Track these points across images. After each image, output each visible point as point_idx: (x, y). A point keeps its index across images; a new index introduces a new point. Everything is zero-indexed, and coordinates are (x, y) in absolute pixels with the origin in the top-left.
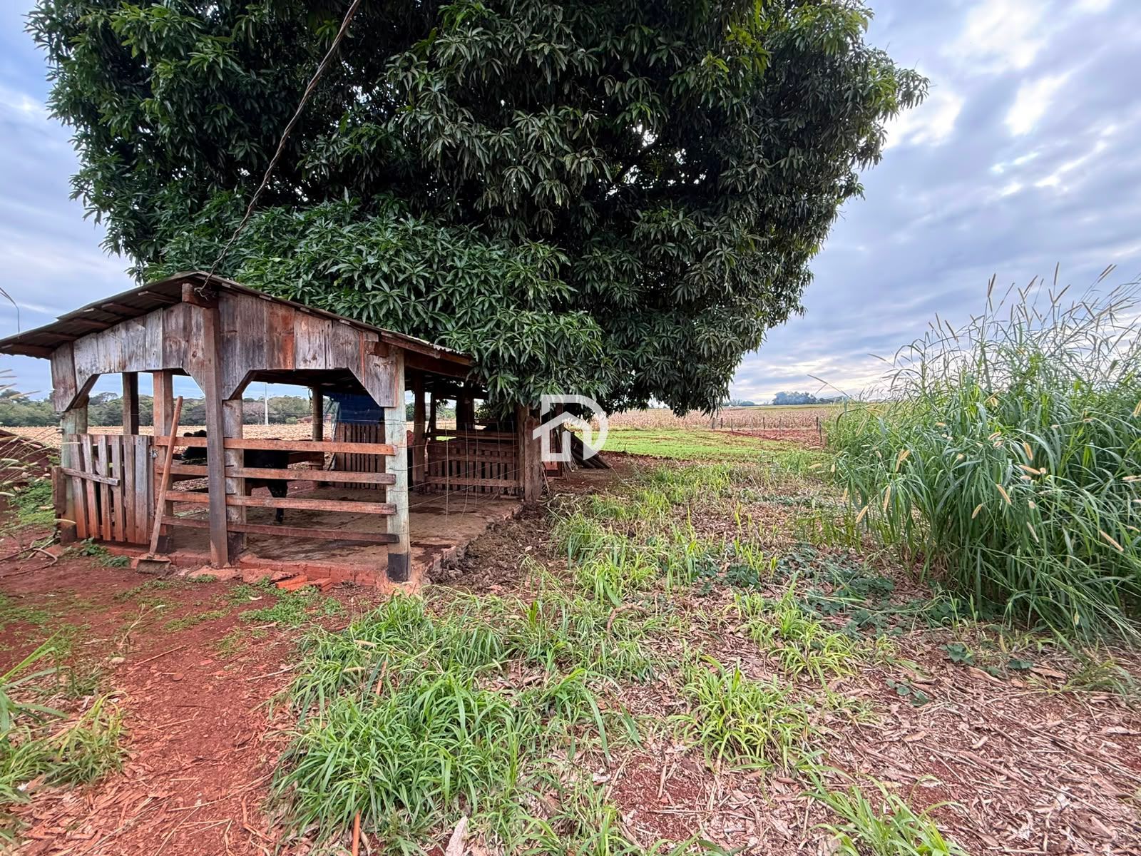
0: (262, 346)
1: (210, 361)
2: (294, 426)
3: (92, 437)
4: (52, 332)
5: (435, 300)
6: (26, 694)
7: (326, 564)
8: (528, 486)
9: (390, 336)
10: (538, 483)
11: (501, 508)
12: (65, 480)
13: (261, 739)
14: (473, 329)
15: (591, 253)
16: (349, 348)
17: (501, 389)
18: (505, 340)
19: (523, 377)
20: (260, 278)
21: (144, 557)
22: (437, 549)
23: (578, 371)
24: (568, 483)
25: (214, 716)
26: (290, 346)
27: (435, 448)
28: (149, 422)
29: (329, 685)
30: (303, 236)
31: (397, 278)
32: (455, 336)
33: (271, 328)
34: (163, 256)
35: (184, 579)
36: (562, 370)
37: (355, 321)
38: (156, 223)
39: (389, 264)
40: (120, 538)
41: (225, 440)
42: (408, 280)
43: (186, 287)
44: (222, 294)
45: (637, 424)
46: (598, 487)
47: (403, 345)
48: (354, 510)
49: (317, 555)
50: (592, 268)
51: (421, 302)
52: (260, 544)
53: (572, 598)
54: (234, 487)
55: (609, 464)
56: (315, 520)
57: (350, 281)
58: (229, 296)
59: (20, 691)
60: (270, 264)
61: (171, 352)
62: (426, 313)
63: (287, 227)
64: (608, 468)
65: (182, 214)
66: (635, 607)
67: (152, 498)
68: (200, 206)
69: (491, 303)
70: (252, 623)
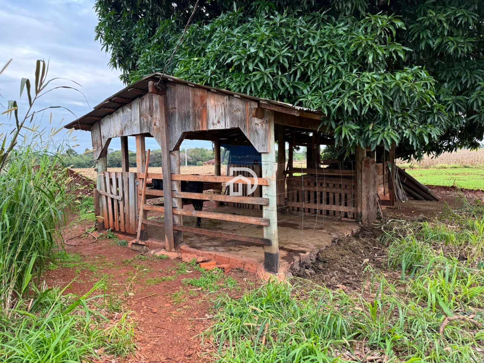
0: (189, 116)
1: (163, 127)
2: (201, 167)
3: (109, 173)
4: (92, 116)
5: (295, 73)
6: (92, 306)
7: (226, 255)
8: (364, 212)
9: (265, 102)
10: (373, 209)
11: (343, 228)
12: (99, 197)
13: (199, 355)
14: (323, 92)
15: (425, 14)
16: (239, 113)
17: (345, 136)
18: (349, 97)
19: (363, 126)
20: (187, 72)
21: (134, 241)
22: (297, 253)
23: (412, 118)
24: (399, 211)
25: (174, 336)
26: (204, 115)
27: (292, 181)
28: (135, 165)
29: (234, 332)
30: (210, 40)
31: (269, 60)
32: (310, 98)
33: (194, 105)
34: (137, 66)
35: (153, 255)
36: (397, 118)
37: (243, 95)
38: (132, 47)
39: (264, 51)
40: (123, 230)
41: (171, 174)
42: (277, 61)
43: (150, 83)
44: (168, 85)
45: (467, 162)
46: (428, 216)
47: (274, 108)
48: (243, 221)
49: (221, 249)
50: (427, 28)
51: (285, 76)
52: (189, 239)
53: (407, 303)
54: (177, 203)
55: (439, 197)
56: (218, 227)
57: (239, 67)
58: (172, 86)
59: (90, 304)
60: (192, 63)
61: (144, 123)
62: (289, 83)
63: (200, 37)
64: (437, 200)
65: (145, 38)
66: (468, 319)
67: (137, 208)
68: (154, 32)
69: (337, 70)
70: (188, 286)
